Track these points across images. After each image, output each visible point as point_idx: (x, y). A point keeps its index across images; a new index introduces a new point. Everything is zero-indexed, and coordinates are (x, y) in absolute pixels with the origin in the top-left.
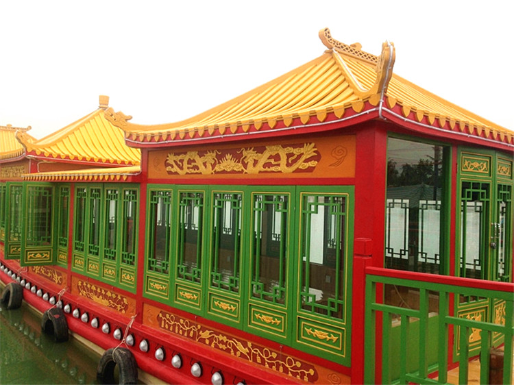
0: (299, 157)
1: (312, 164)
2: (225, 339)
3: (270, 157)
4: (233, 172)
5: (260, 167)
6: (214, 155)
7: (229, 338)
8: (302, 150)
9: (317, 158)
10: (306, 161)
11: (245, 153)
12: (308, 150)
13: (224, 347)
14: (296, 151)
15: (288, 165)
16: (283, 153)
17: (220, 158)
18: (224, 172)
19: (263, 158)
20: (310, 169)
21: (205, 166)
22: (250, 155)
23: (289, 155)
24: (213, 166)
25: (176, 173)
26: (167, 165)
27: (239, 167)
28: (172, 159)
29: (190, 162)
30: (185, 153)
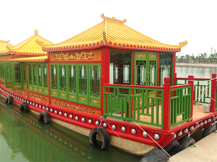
0: (89, 55)
1: (92, 57)
2: (73, 106)
3: (82, 55)
4: (73, 59)
5: (80, 58)
6: (68, 54)
7: (74, 105)
8: (90, 53)
9: (93, 55)
10: (91, 56)
11: (76, 54)
12: (91, 53)
13: (73, 108)
14: (88, 54)
15: (87, 57)
16: (85, 54)
17: (69, 55)
18: (71, 59)
19: (80, 55)
20: (92, 59)
21: (66, 57)
22: (77, 54)
23: (87, 55)
24: (68, 57)
25: (58, 59)
26: (55, 57)
27: (74, 58)
28: (56, 55)
29: (61, 56)
30: (60, 53)
